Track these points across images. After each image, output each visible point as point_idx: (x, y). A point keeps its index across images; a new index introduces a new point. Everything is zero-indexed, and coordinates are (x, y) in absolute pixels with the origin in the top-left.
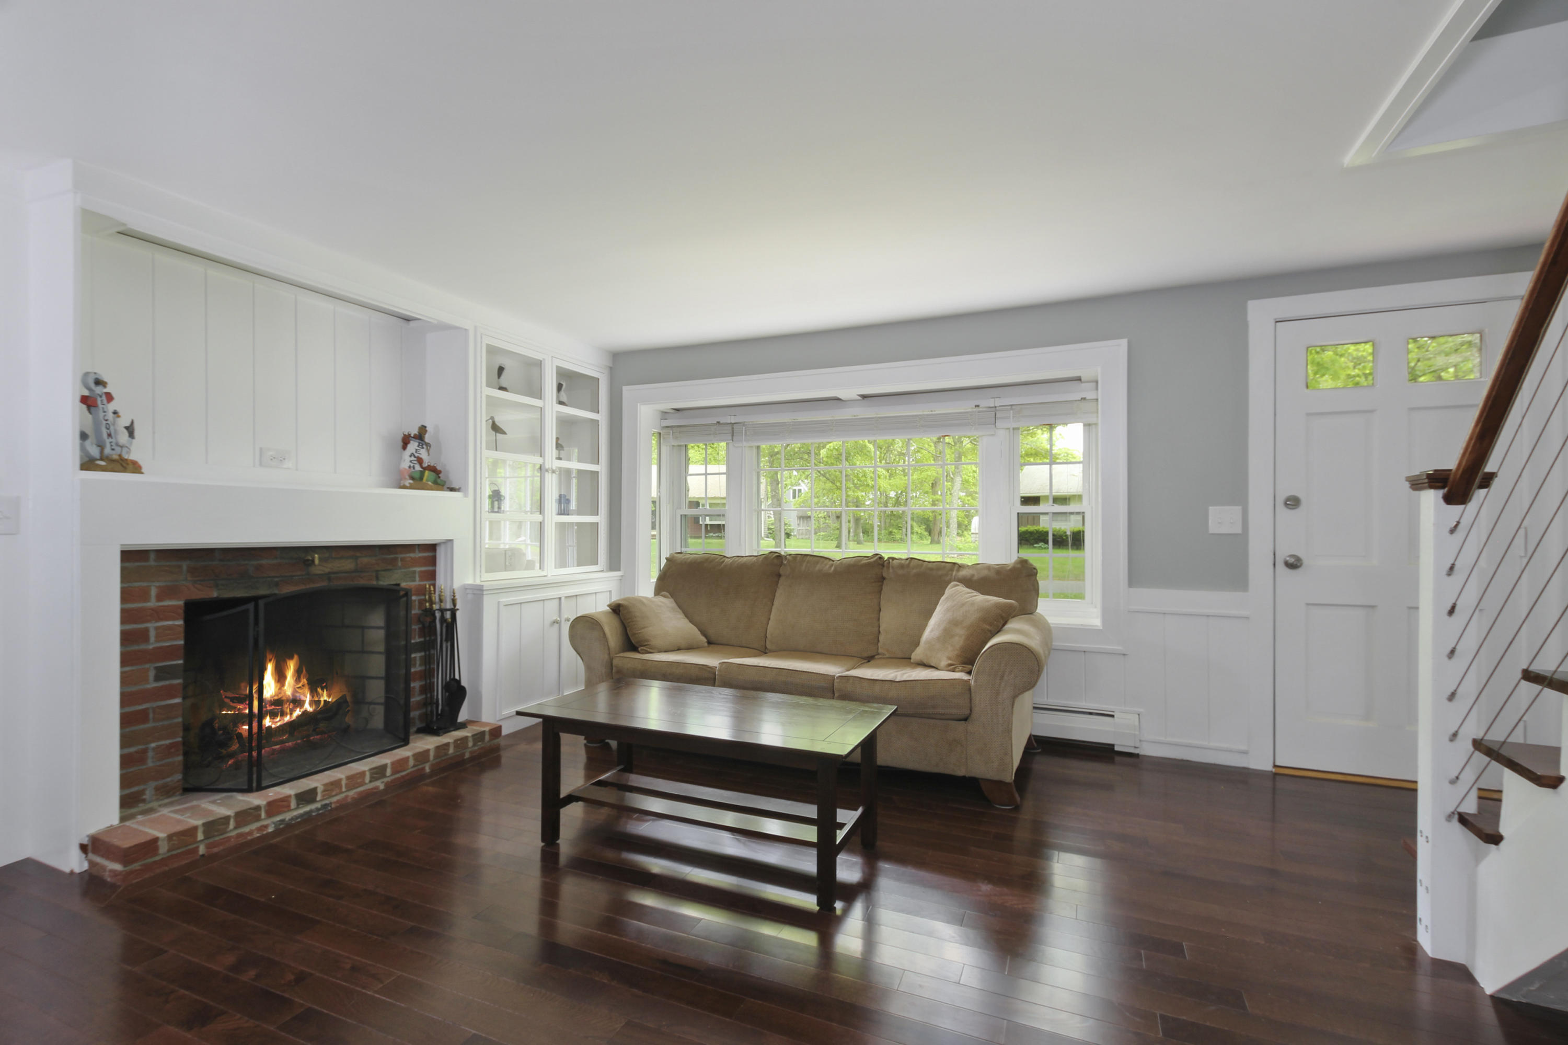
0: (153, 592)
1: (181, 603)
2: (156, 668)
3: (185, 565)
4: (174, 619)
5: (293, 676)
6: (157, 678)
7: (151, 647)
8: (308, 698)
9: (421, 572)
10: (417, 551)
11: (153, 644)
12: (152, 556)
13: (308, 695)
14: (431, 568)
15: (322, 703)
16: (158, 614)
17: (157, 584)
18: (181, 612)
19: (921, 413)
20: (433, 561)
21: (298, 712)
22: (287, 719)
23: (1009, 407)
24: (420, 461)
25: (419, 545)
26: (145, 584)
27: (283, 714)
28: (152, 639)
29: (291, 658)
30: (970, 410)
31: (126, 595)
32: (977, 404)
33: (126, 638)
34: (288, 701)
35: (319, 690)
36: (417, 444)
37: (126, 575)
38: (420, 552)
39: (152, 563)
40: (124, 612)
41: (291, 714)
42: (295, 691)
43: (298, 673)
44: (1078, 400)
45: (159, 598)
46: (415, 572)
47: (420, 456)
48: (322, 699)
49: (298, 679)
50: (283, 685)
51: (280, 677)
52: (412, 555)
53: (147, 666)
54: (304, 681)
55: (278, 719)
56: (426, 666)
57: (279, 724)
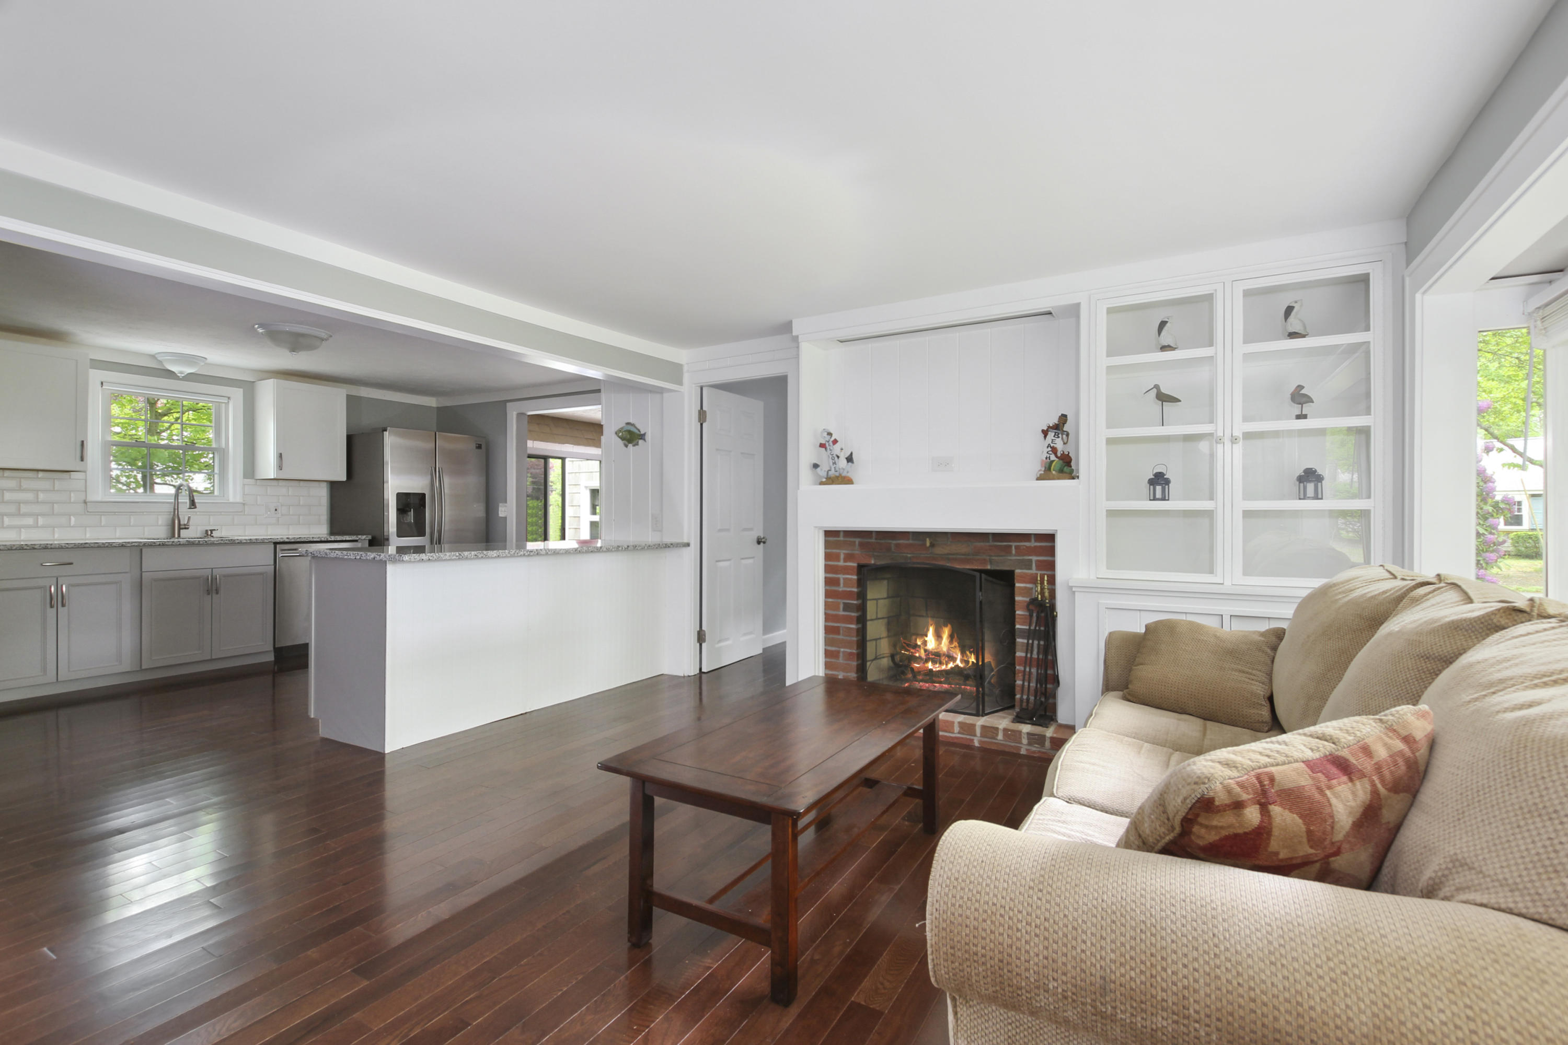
0: (842, 556)
1: (855, 565)
2: (844, 603)
3: (857, 540)
4: (852, 574)
5: (948, 638)
6: (844, 610)
7: (841, 590)
8: (959, 657)
9: (1037, 561)
10: (1033, 540)
11: (841, 588)
12: (842, 534)
13: (959, 654)
14: (1050, 558)
15: (971, 663)
16: (845, 570)
17: (844, 551)
18: (855, 570)
20: (1051, 551)
21: (951, 665)
22: (944, 667)
24: (1054, 450)
25: (1036, 535)
26: (838, 551)
27: (941, 663)
28: (842, 585)
29: (946, 626)
31: (828, 557)
33: (828, 582)
34: (944, 655)
35: (968, 653)
36: (1053, 434)
37: (827, 545)
38: (1036, 541)
39: (841, 538)
40: (826, 566)
41: (947, 665)
42: (949, 649)
43: (951, 637)
45: (845, 561)
46: (1031, 561)
47: (1055, 445)
48: (970, 660)
49: (951, 642)
50: (940, 643)
51: (938, 636)
52: (1027, 544)
53: (839, 600)
54: (955, 644)
55: (937, 666)
56: (1027, 653)
57: (938, 669)
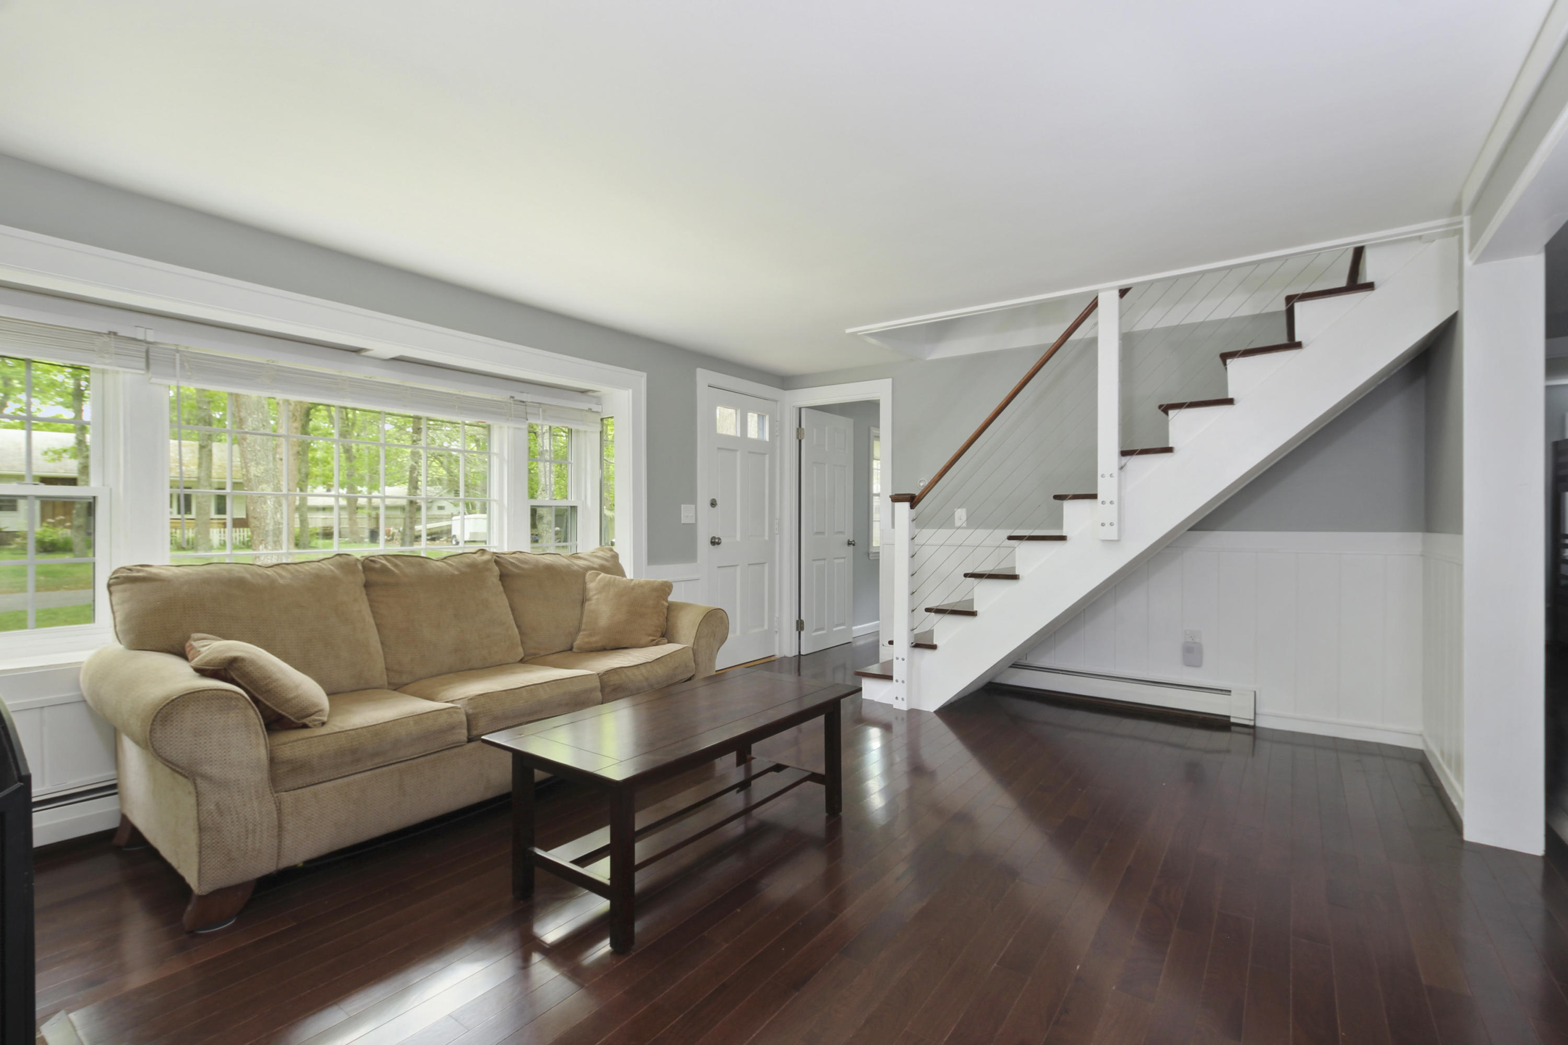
19: (457, 393)
23: (538, 405)
30: (505, 400)
32: (513, 395)
44: (586, 410)
